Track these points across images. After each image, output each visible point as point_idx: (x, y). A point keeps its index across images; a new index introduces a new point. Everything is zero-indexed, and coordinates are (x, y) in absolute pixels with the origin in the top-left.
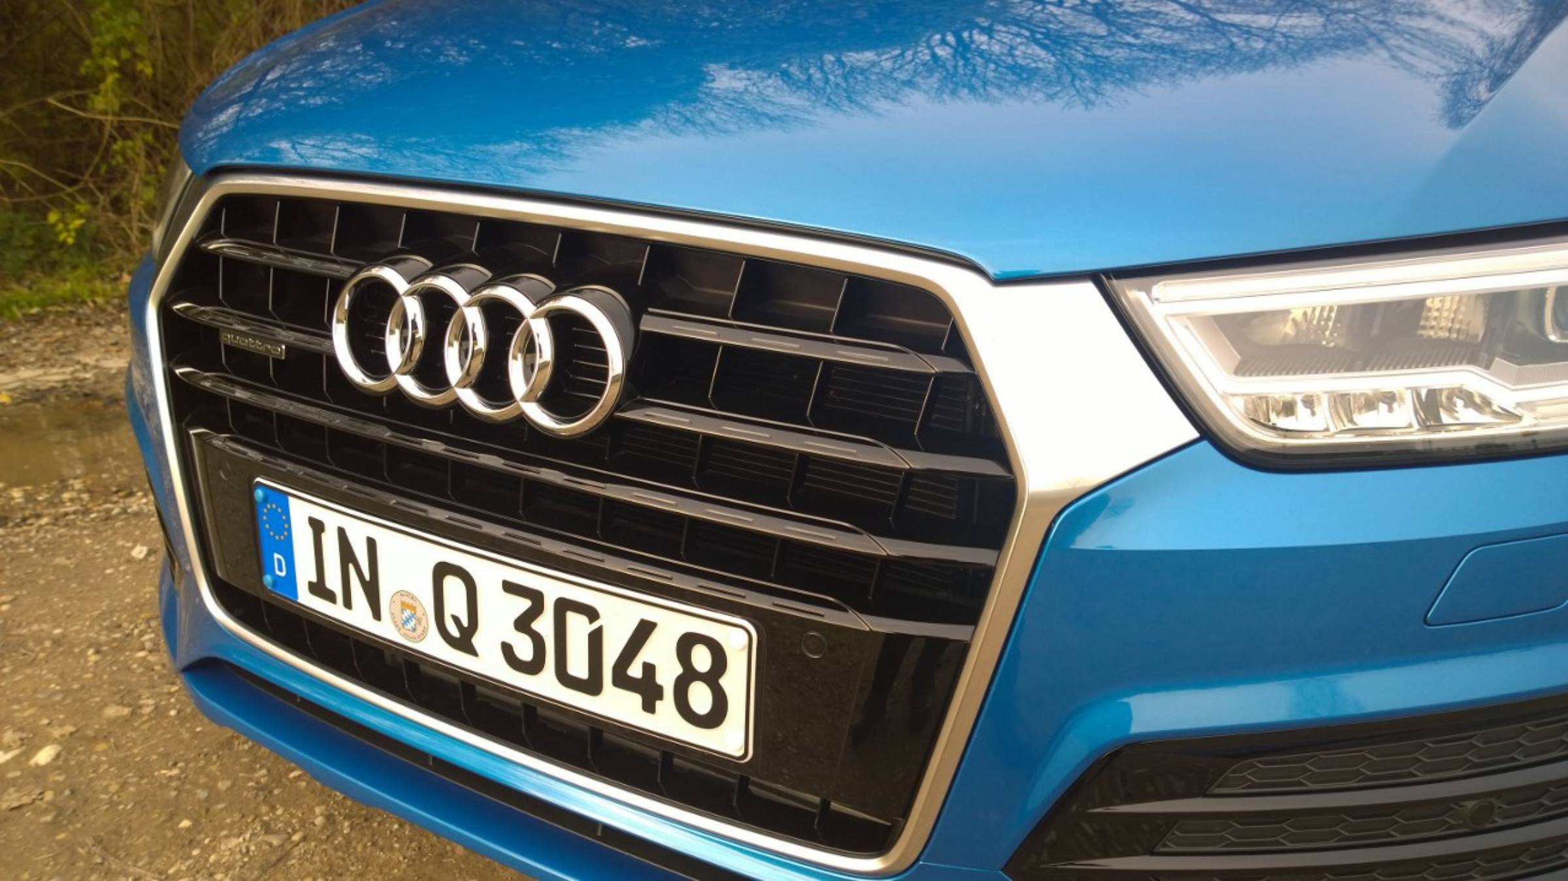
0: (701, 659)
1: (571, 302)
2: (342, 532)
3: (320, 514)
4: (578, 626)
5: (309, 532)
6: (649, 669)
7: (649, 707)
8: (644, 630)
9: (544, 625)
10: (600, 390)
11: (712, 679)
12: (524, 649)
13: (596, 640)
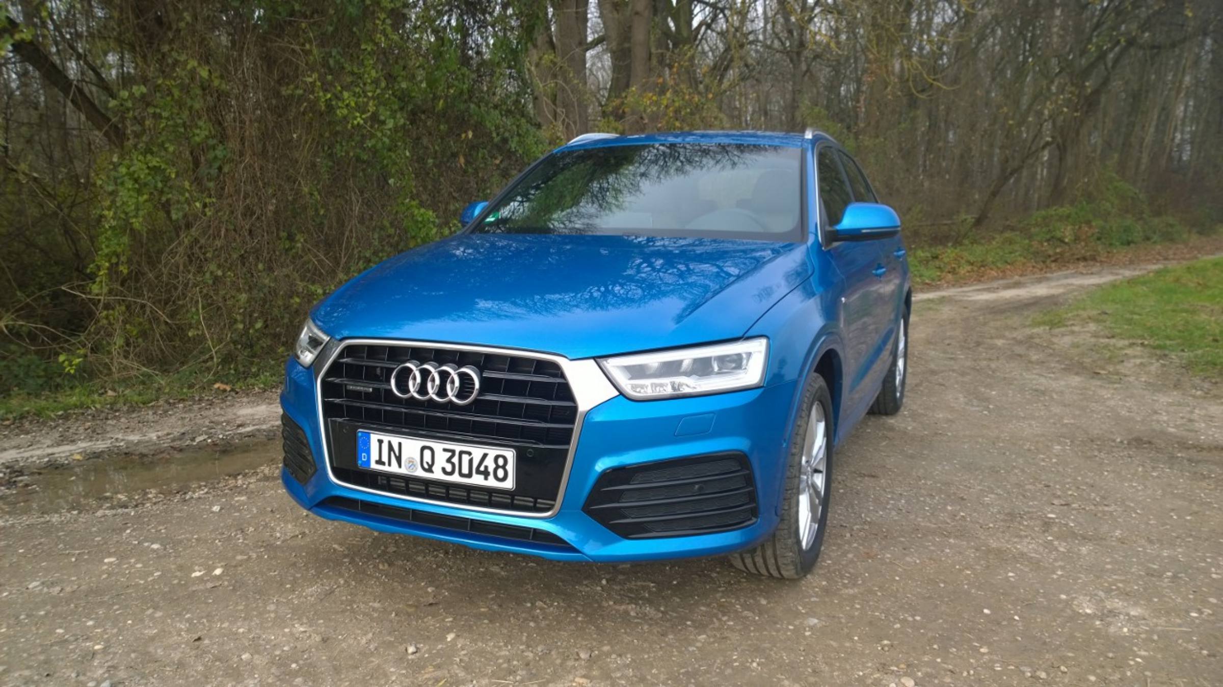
0: (501, 462)
1: (464, 370)
2: (390, 443)
3: (381, 437)
4: (466, 458)
5: (377, 444)
6: (486, 467)
7: (486, 479)
8: (485, 456)
9: (455, 460)
10: (472, 393)
11: (504, 467)
12: (449, 468)
13: (471, 461)
